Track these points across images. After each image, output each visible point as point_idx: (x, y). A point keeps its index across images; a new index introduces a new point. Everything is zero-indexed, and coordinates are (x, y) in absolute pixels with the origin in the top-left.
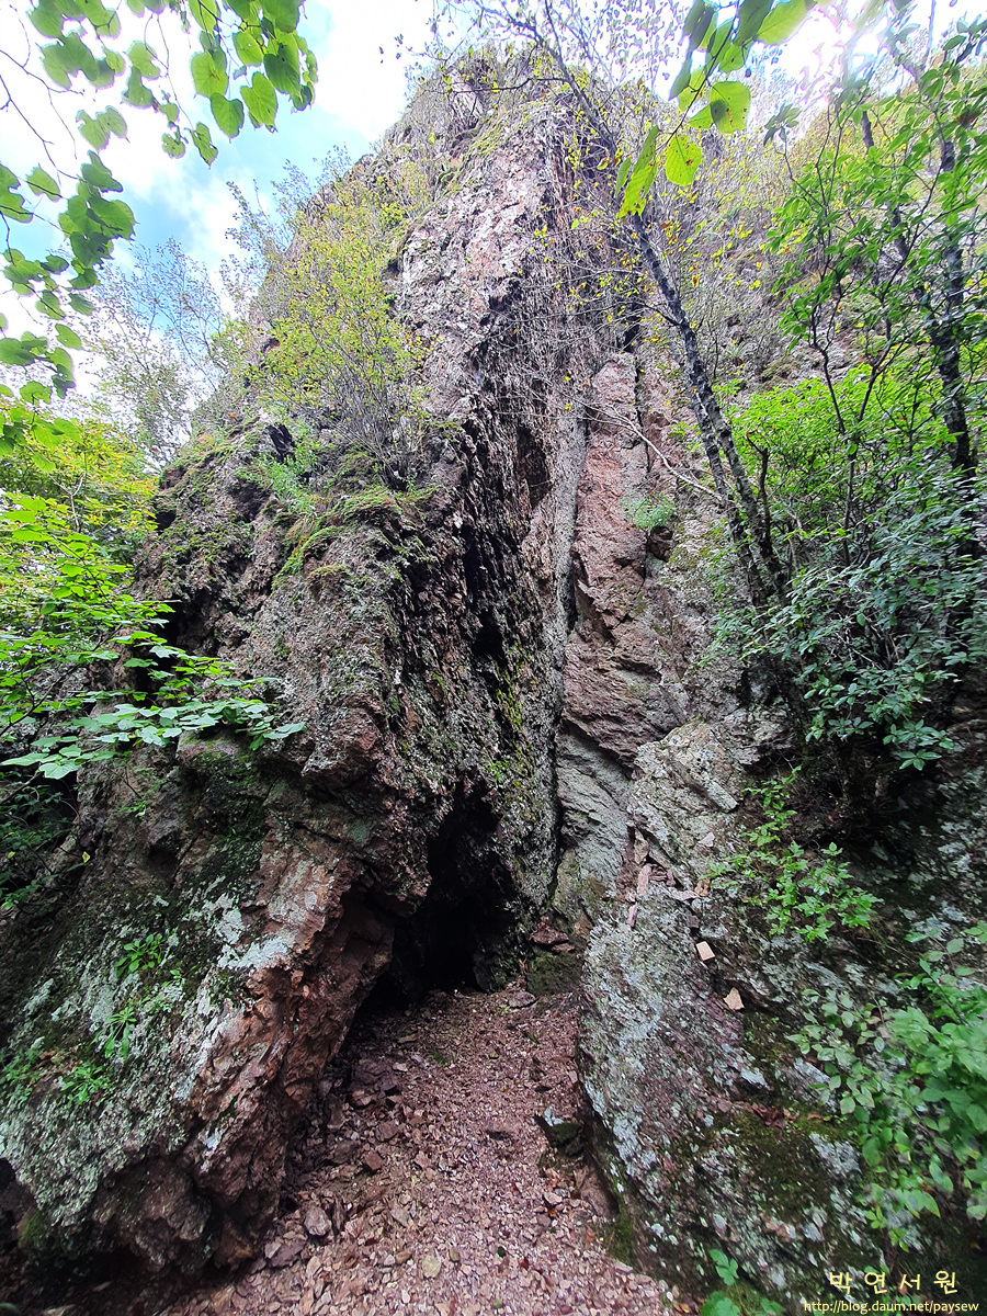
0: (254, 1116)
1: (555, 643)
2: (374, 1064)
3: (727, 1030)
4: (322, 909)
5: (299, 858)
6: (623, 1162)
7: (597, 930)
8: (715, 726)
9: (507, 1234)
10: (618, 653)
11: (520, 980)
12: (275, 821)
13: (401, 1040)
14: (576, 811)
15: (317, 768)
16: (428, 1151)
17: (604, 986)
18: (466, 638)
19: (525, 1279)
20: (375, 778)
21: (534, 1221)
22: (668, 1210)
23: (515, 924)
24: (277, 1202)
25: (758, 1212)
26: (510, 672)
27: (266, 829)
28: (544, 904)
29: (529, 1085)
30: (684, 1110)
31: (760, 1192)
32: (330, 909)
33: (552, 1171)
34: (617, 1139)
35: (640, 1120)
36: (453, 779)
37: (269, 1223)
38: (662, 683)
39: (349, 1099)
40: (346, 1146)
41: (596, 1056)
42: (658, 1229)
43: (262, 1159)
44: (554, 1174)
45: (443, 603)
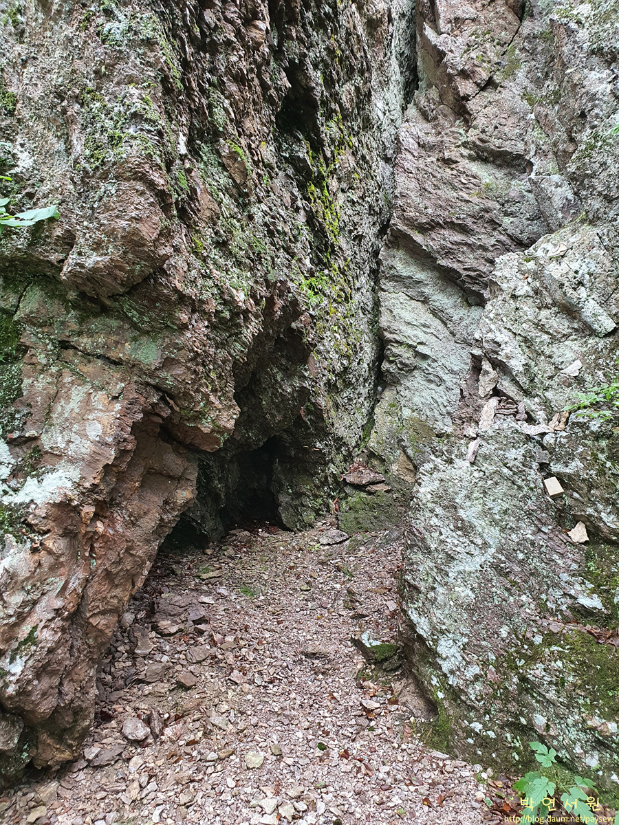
0: (58, 644)
1: (386, 122)
2: (179, 597)
3: (567, 562)
4: (110, 440)
5: (72, 383)
6: (445, 675)
7: (428, 466)
8: (602, 229)
9: (327, 733)
10: (472, 136)
11: (330, 519)
12: (33, 339)
13: (204, 576)
14: (401, 343)
15: (82, 266)
16: (242, 670)
17: (435, 521)
18: (270, 101)
19: (345, 766)
20: (163, 280)
21: (353, 722)
22: (488, 712)
23: (326, 464)
24: (93, 716)
25: (580, 713)
26: (326, 159)
27: (23, 349)
28: (357, 446)
29: (344, 613)
30: (514, 631)
31: (585, 697)
32: (119, 441)
33: (369, 683)
34: (440, 656)
35: (466, 640)
36: (262, 291)
37: (85, 733)
38: (533, 176)
39: (155, 628)
40: (157, 667)
41: (422, 586)
42: (477, 726)
43: (72, 680)
44: (372, 685)
45: (238, 34)
